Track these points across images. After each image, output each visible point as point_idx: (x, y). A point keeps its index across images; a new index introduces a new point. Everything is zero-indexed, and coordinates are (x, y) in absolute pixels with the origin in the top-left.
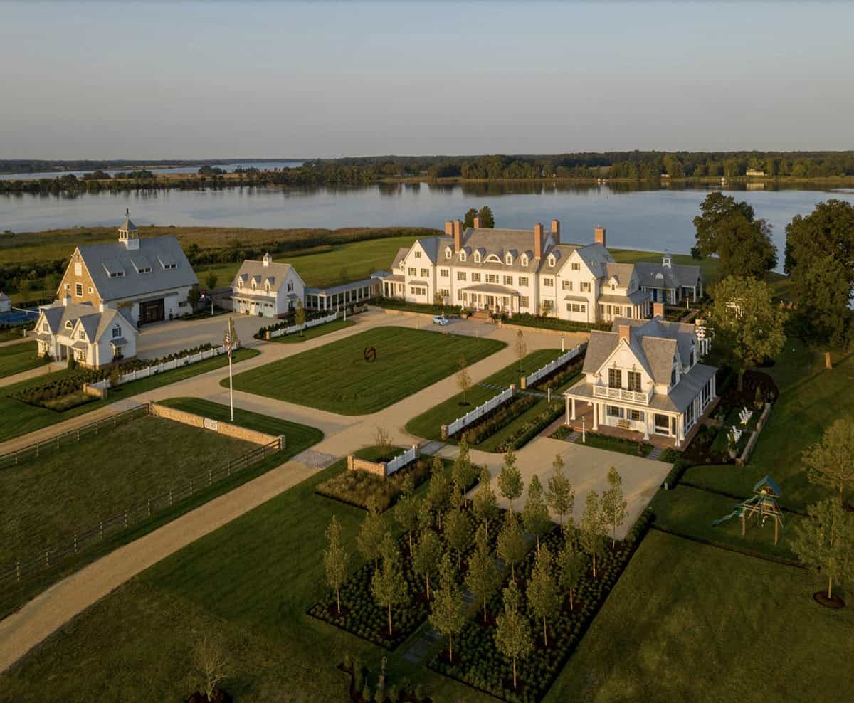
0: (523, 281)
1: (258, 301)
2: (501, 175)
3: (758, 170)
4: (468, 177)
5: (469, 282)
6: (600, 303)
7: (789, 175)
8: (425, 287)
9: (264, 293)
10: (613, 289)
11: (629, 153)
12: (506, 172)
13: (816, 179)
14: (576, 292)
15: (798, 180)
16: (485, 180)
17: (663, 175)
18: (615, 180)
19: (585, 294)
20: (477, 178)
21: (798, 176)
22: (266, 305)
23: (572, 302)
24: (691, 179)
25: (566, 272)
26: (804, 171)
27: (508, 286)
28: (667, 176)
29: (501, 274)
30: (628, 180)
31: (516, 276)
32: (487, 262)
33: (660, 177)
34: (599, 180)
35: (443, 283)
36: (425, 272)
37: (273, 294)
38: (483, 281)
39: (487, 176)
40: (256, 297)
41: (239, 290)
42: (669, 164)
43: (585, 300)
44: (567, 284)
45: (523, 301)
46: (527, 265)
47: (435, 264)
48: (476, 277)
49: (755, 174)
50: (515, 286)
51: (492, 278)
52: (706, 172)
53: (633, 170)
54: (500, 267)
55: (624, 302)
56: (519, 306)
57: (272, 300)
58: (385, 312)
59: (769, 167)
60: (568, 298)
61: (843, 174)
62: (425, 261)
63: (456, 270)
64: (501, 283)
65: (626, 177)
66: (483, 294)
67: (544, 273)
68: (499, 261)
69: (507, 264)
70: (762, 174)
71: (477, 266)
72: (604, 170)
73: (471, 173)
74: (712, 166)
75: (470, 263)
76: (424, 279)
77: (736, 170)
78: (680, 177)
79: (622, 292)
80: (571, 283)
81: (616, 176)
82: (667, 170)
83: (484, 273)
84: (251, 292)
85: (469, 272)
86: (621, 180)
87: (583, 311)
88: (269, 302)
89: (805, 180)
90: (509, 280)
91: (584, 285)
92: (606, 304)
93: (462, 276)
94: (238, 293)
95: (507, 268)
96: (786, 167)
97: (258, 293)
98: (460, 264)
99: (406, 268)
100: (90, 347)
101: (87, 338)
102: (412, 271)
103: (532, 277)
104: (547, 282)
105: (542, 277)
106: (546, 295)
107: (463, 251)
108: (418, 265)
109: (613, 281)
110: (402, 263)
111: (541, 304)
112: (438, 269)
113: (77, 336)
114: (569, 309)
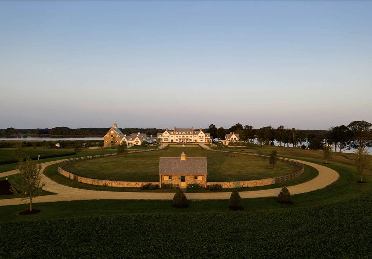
0: (191, 137)
19: (203, 138)
25: (200, 134)
27: (187, 138)
29: (186, 136)
31: (189, 136)
32: (182, 134)
35: (172, 138)
36: (168, 136)
38: (182, 137)
44: (200, 137)
45: (191, 140)
46: (191, 134)
47: (170, 135)
48: (180, 137)
50: (189, 138)
51: (184, 136)
60: (200, 139)
62: (168, 134)
63: (175, 136)
66: (182, 139)
68: (185, 133)
75: (179, 134)
76: (168, 138)
79: (209, 138)
83: (182, 136)
85: (179, 136)
87: (203, 141)
91: (203, 136)
93: (177, 137)
95: (187, 135)
98: (176, 134)
99: (163, 136)
100: (140, 142)
101: (139, 140)
102: (165, 136)
103: (192, 136)
104: (195, 137)
105: (194, 136)
106: (195, 138)
107: (177, 132)
108: (166, 135)
109: (207, 136)
110: (160, 135)
111: (194, 140)
112: (171, 136)
113: (135, 140)
114: (200, 140)
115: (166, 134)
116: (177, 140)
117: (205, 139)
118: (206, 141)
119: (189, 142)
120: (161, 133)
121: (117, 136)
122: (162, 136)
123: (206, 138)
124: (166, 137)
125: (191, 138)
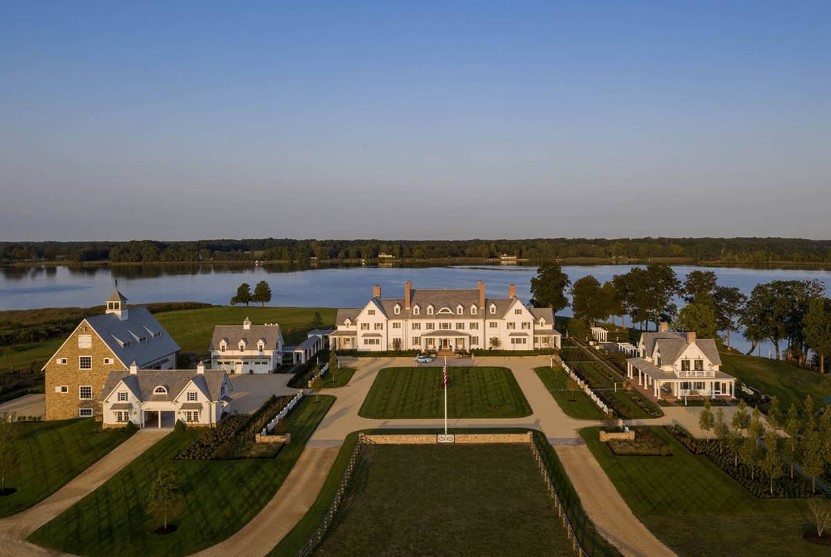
0: (473, 326)
1: (246, 360)
2: (158, 259)
3: (387, 254)
4: (119, 260)
5: (424, 330)
6: (535, 336)
7: (412, 257)
8: (379, 338)
9: (256, 353)
10: (542, 326)
11: (264, 241)
12: (162, 256)
13: (432, 259)
14: (519, 329)
15: (418, 260)
16: (138, 263)
17: (312, 258)
18: (270, 262)
19: (526, 330)
20: (128, 261)
21: (418, 257)
22: (257, 363)
23: (515, 337)
24: (335, 261)
25: (510, 316)
26: (423, 254)
27: (460, 331)
28: (315, 258)
29: (453, 322)
30: (282, 262)
31: (467, 322)
32: (439, 314)
33: (310, 260)
34: (257, 262)
35: (395, 333)
36: (378, 325)
37: (268, 353)
38: (437, 328)
39: (140, 259)
40: (245, 357)
41: (220, 353)
42: (317, 250)
43: (526, 334)
44: (511, 325)
45: (473, 340)
46: (476, 313)
47: (389, 318)
48: (430, 326)
49: (385, 256)
50: (467, 330)
51: (445, 325)
52: (347, 255)
53: (286, 253)
54: (452, 317)
55: (552, 334)
56: (470, 344)
57: (269, 357)
58: (358, 360)
59: (396, 251)
60: (512, 335)
61: (449, 256)
62: (380, 317)
63: (410, 322)
64: (454, 328)
65: (280, 259)
66: (437, 338)
67: (490, 318)
68: (451, 312)
69: (458, 313)
70: (391, 256)
71: (431, 317)
72: (259, 253)
73: (122, 257)
74: (352, 251)
75: (423, 315)
76: (378, 331)
77: (372, 253)
78: (326, 259)
79: (550, 327)
80: (514, 323)
81: (271, 258)
82: (315, 253)
83: (437, 322)
84: (237, 353)
85: (423, 322)
86: (276, 262)
87: (525, 342)
88: (263, 360)
89: (422, 260)
90: (460, 326)
91: (524, 324)
92: (539, 336)
93: (416, 326)
94: (220, 356)
95: (459, 317)
96: (408, 251)
97: (248, 353)
98: (413, 317)
99: (359, 324)
100: (206, 406)
101: (202, 398)
102: (365, 326)
103: (480, 322)
104: (492, 325)
105: (488, 322)
106: (492, 333)
107: (416, 307)
108: (372, 320)
109: (542, 320)
110: (348, 321)
111: (488, 341)
112: (391, 322)
113: (183, 398)
114: (513, 342)
115: (370, 315)
116: (416, 340)
117: (535, 332)
118: (536, 340)
119: (467, 348)
120: (351, 312)
121: (111, 361)
122: (354, 323)
123: (538, 327)
124: (372, 330)
125: (474, 333)
